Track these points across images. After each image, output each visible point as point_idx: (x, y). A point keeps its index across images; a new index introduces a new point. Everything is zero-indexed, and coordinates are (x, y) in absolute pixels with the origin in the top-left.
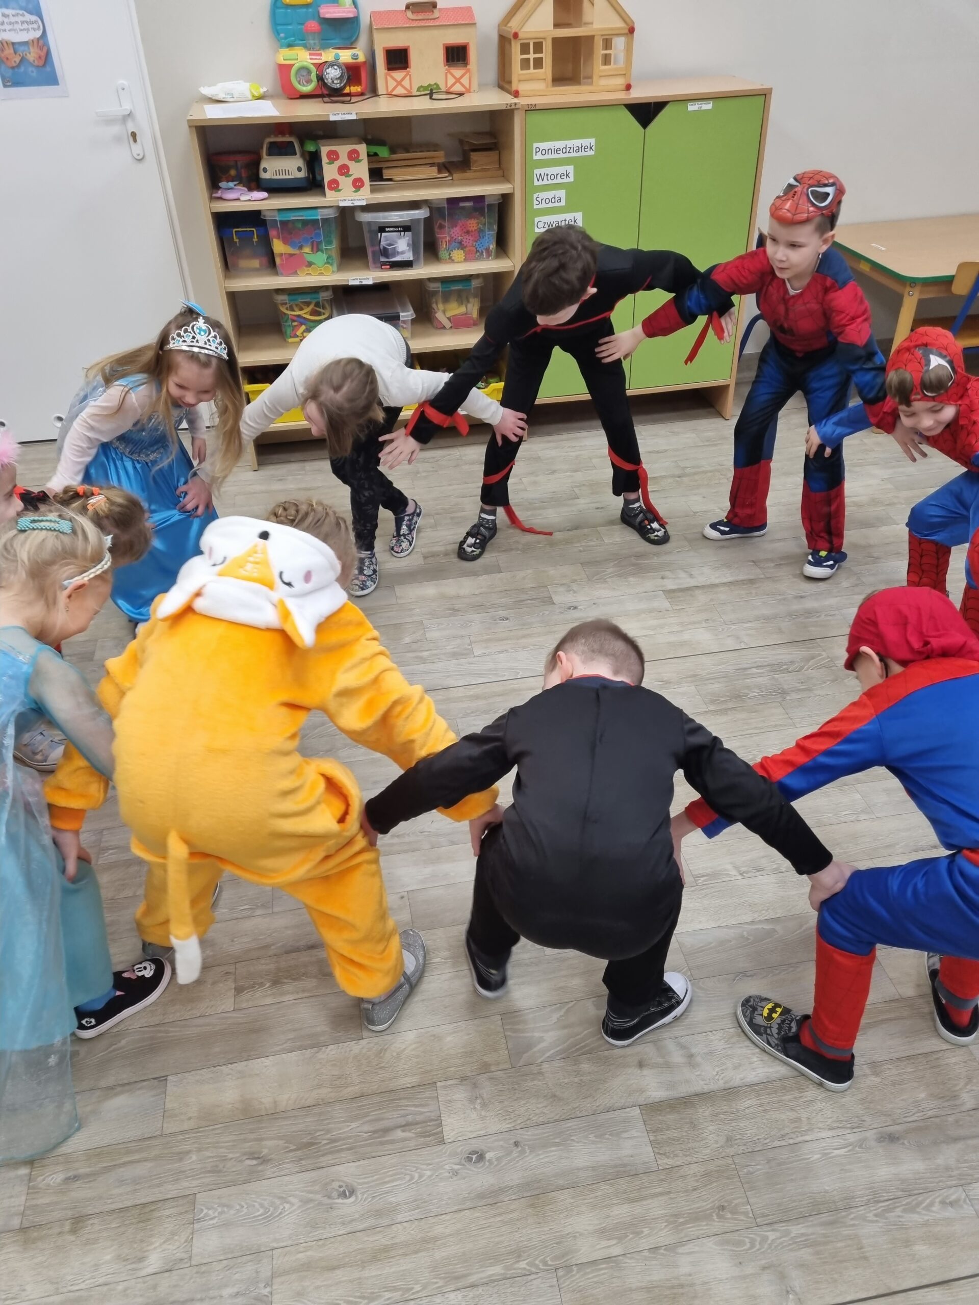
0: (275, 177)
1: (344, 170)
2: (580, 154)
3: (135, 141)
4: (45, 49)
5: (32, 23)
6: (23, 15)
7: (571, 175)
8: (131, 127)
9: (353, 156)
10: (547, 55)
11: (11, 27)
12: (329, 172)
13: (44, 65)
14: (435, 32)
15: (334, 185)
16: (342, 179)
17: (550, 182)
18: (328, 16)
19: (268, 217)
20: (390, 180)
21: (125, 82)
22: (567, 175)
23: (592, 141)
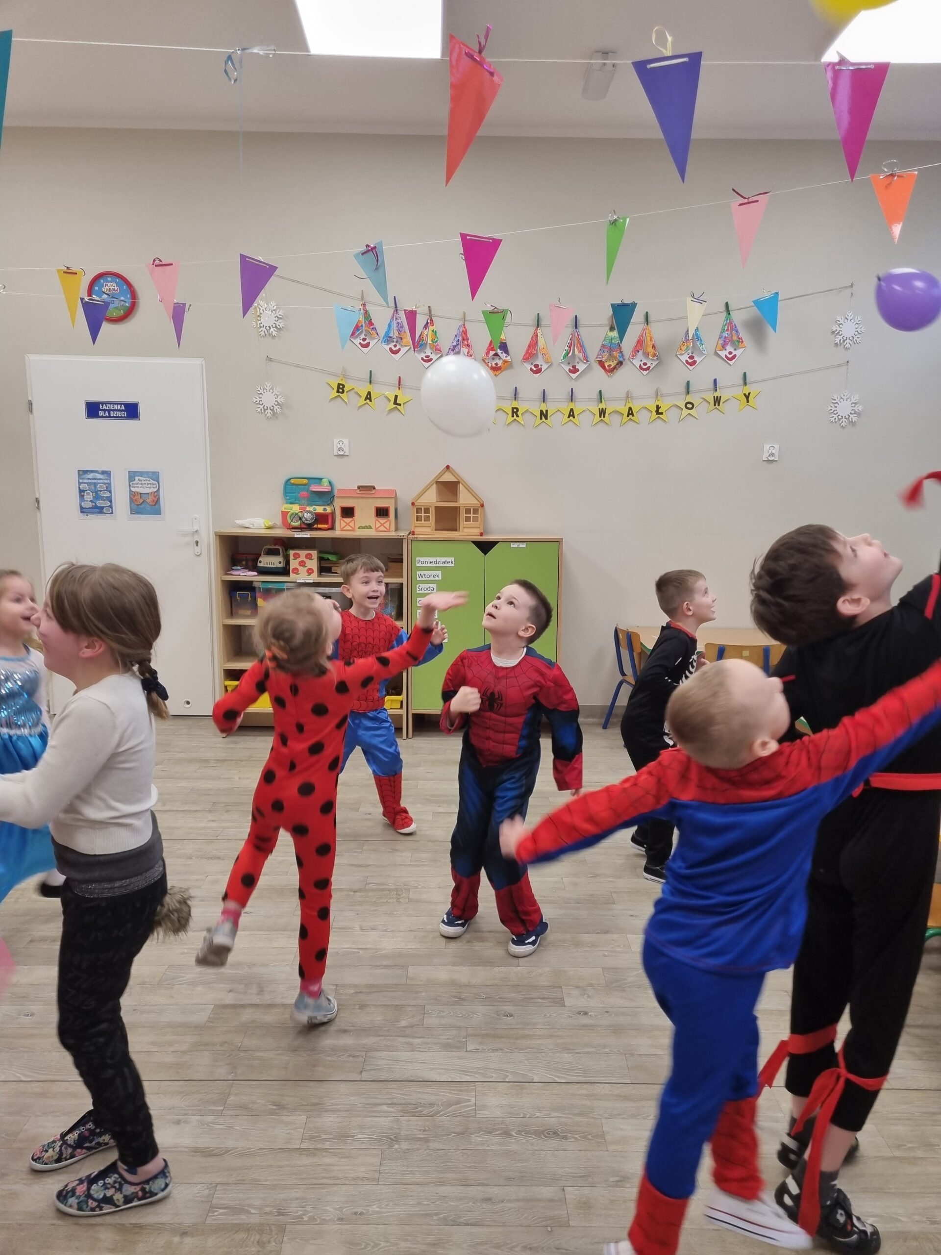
0: (265, 566)
1: (302, 564)
2: (445, 565)
3: (197, 545)
4: (157, 497)
5: (153, 484)
6: (149, 481)
7: (440, 576)
8: (196, 538)
9: (309, 557)
10: (432, 514)
11: (141, 486)
12: (294, 564)
13: (155, 505)
14: (371, 500)
15: (296, 571)
16: (301, 568)
17: (427, 579)
18: (314, 490)
19: (256, 585)
20: (336, 573)
21: (198, 516)
22: (437, 576)
23: (453, 559)
